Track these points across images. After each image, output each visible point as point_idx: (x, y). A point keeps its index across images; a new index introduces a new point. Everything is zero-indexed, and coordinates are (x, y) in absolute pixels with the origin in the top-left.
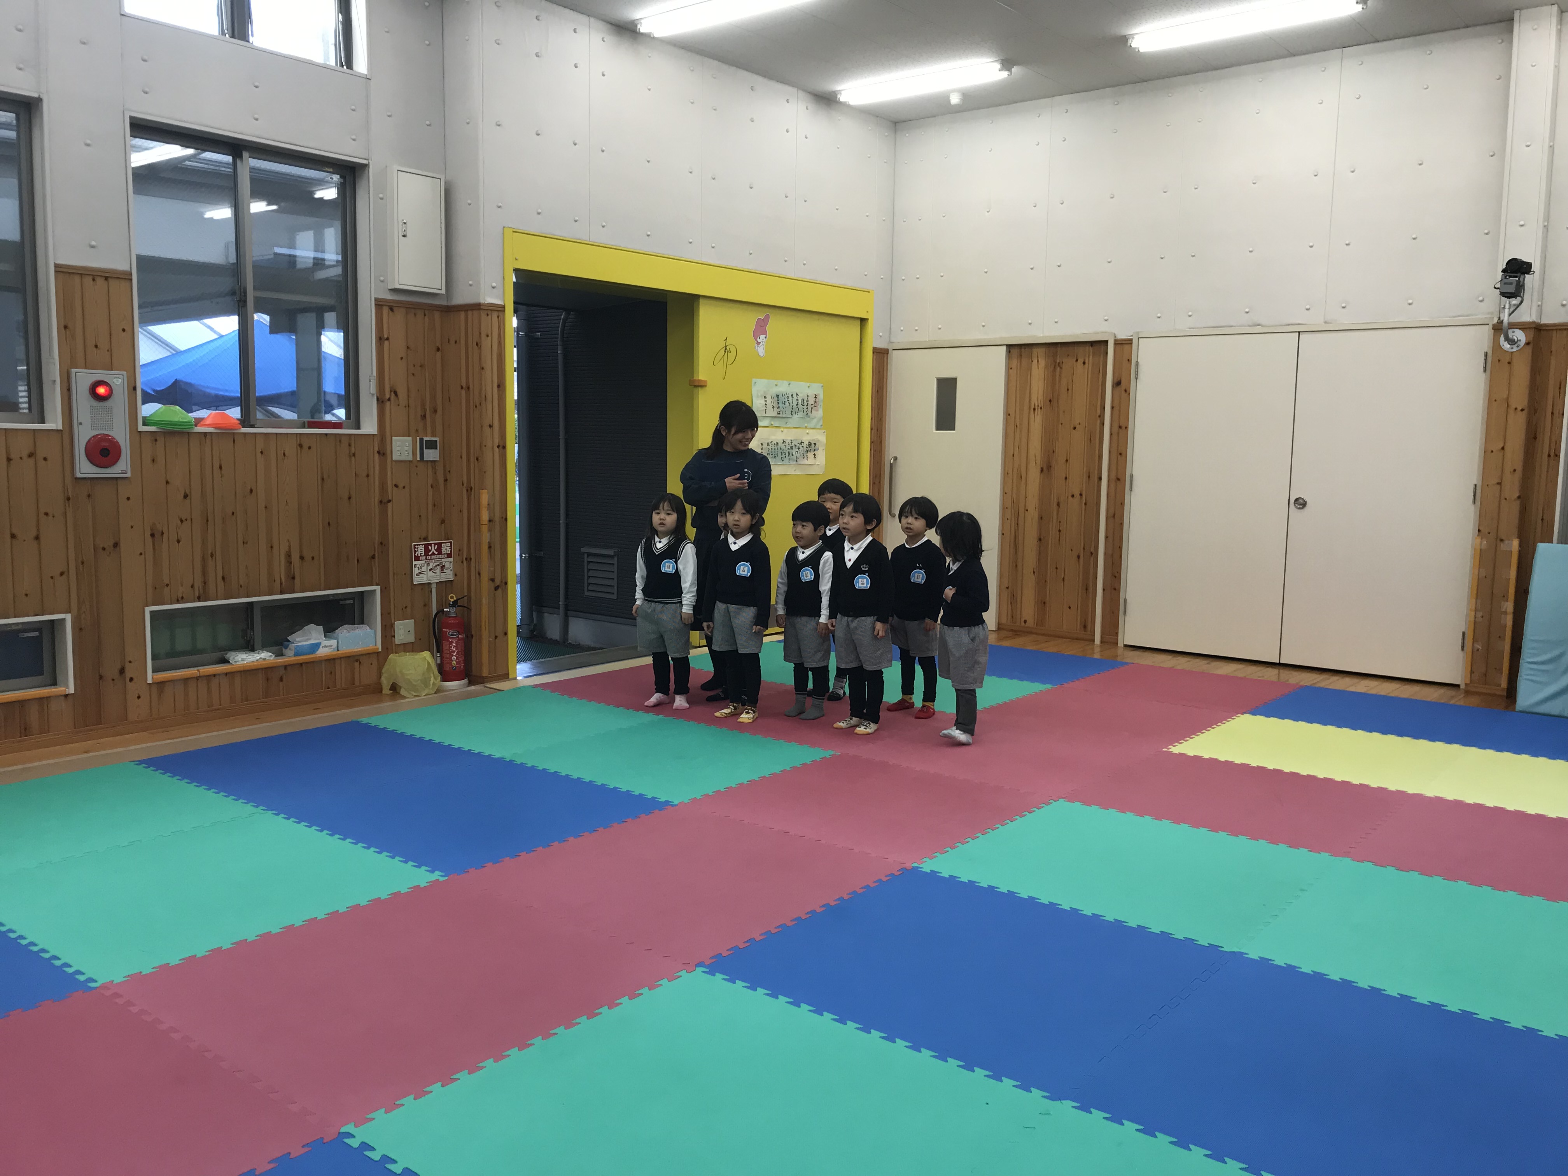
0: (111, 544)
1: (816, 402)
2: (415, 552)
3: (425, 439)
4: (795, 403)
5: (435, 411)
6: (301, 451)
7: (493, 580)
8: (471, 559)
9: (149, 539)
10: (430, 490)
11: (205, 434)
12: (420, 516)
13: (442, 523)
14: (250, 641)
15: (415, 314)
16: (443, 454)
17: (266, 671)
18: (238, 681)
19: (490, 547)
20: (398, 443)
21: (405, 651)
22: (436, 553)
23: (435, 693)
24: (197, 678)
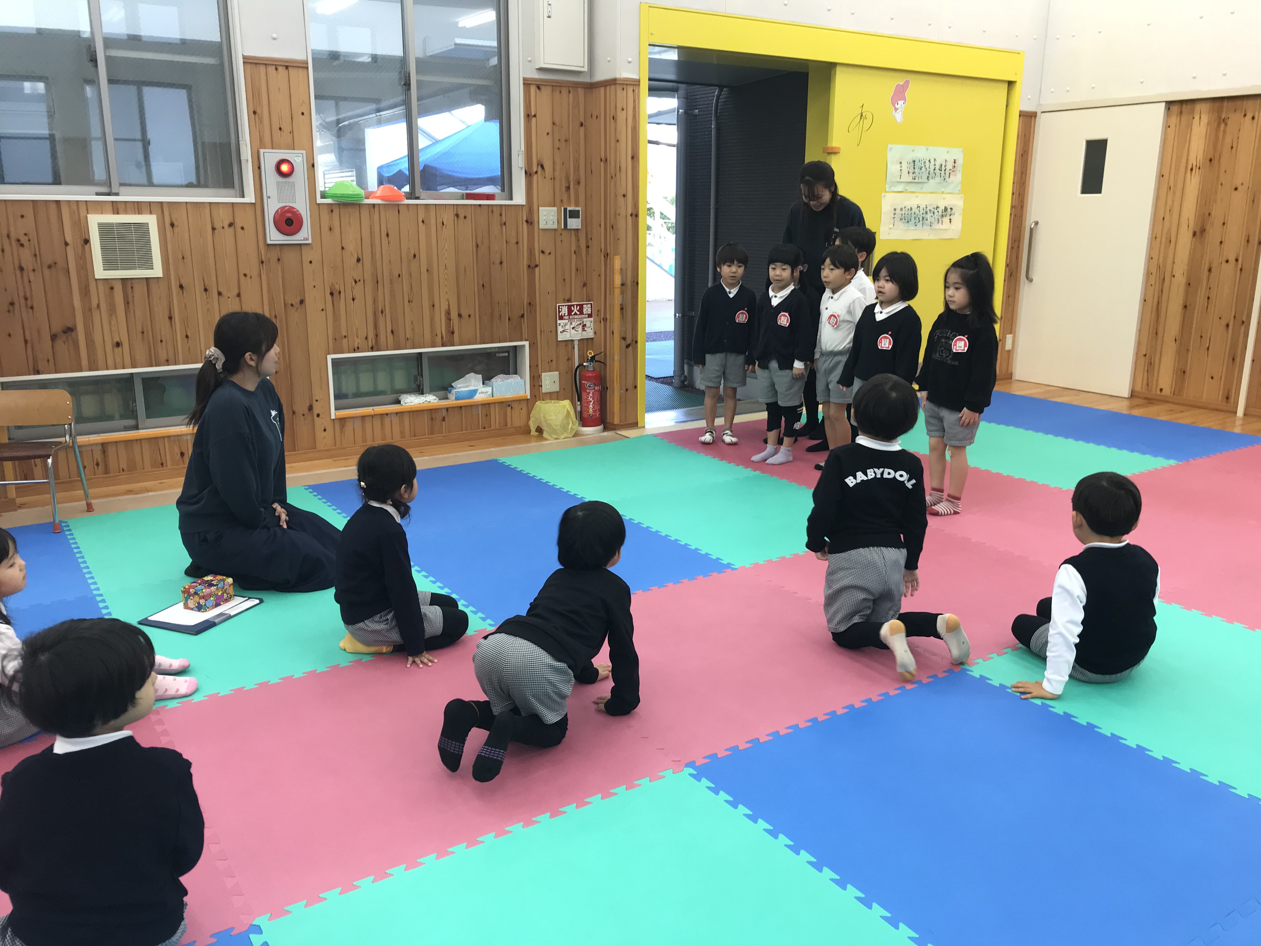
0: (298, 301)
1: (954, 167)
2: (559, 312)
3: (569, 209)
4: (932, 168)
5: (579, 183)
6: (457, 220)
7: (624, 339)
8: (606, 319)
9: (329, 297)
10: (574, 256)
11: (374, 205)
12: (564, 280)
13: (584, 286)
14: (420, 385)
15: (560, 92)
16: (585, 223)
17: (431, 412)
18: (406, 419)
19: (622, 309)
20: (544, 213)
21: (551, 399)
22: (578, 313)
23: (573, 436)
24: (373, 416)
